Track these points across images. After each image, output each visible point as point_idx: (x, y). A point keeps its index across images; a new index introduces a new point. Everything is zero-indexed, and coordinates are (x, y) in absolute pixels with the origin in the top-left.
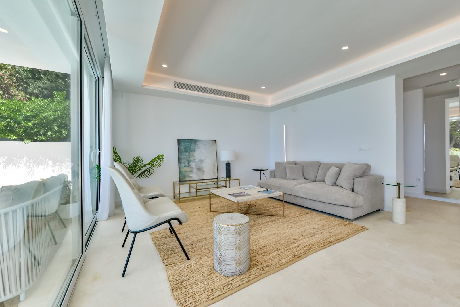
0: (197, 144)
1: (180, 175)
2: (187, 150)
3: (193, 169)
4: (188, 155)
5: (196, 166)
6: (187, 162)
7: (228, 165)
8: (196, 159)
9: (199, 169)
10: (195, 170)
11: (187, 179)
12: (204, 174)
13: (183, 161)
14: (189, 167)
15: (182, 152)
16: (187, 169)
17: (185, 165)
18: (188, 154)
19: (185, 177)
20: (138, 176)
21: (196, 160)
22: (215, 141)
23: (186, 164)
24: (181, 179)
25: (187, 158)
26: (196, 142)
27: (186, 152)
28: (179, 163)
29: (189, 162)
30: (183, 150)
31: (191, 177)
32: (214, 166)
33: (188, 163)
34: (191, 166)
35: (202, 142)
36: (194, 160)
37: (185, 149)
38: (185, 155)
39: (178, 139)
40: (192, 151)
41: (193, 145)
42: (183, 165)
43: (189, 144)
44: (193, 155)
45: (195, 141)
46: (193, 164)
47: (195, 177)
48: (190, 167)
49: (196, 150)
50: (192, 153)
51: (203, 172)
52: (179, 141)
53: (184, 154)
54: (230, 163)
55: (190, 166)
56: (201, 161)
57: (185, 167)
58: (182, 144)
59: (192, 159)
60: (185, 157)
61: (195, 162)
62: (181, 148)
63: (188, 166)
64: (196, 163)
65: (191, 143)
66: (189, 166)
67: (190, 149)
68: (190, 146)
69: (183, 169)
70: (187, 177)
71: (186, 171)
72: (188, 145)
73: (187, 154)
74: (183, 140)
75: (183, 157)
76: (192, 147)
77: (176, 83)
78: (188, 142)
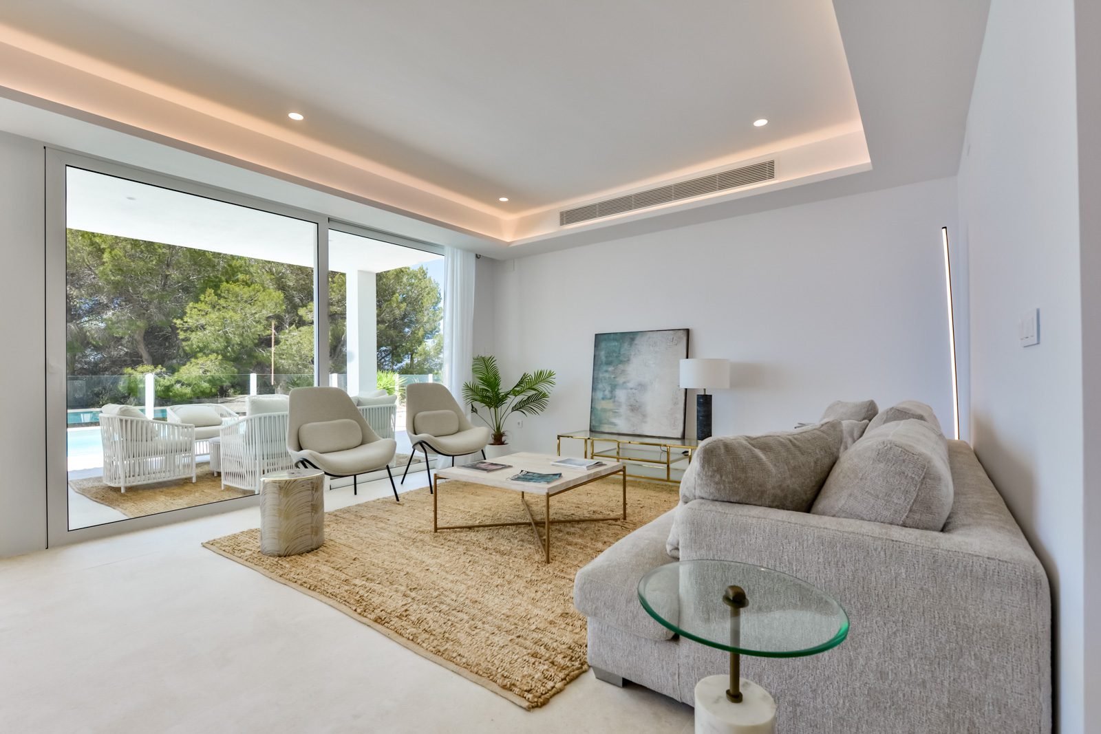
0: (636, 344)
1: (593, 418)
2: (611, 359)
3: (620, 405)
4: (613, 372)
5: (628, 398)
6: (609, 388)
7: (706, 403)
8: (628, 382)
9: (635, 408)
10: (623, 410)
11: (606, 428)
12: (645, 422)
13: (600, 386)
14: (613, 400)
15: (601, 364)
16: (610, 405)
17: (604, 394)
18: (613, 368)
19: (601, 422)
21: (630, 385)
22: (688, 331)
23: (607, 392)
24: (594, 426)
25: (609, 378)
26: (633, 339)
27: (609, 363)
28: (594, 389)
29: (614, 387)
30: (603, 358)
31: (615, 425)
32: (676, 405)
33: (611, 392)
34: (616, 399)
35: (649, 338)
36: (624, 383)
37: (606, 357)
38: (607, 371)
39: (596, 335)
40: (621, 362)
41: (626, 345)
42: (599, 395)
43: (616, 344)
44: (623, 371)
45: (631, 336)
46: (621, 394)
47: (622, 425)
48: (614, 402)
49: (632, 357)
50: (621, 366)
51: (644, 416)
52: (599, 338)
53: (605, 368)
54: (710, 397)
55: (615, 397)
56: (642, 387)
57: (603, 399)
58: (603, 345)
59: (621, 380)
60: (607, 375)
61: (626, 388)
62: (599, 355)
63: (610, 399)
64: (630, 390)
65: (621, 341)
66: (613, 397)
67: (617, 357)
68: (619, 350)
69: (602, 405)
70: (606, 424)
71: (604, 410)
72: (615, 346)
73: (611, 369)
74: (606, 336)
75: (601, 375)
76: (623, 351)
77: (562, 214)
78: (614, 340)
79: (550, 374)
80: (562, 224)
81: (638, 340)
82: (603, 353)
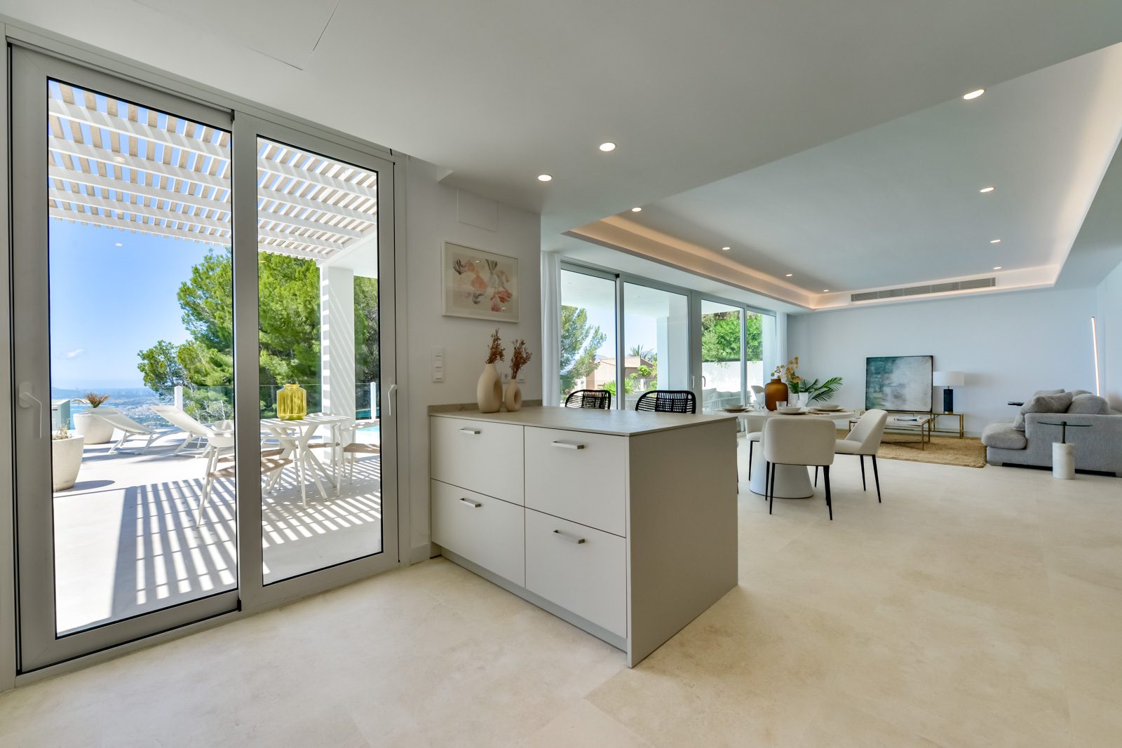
0: (897, 363)
1: (868, 402)
2: (878, 371)
3: (887, 395)
5: (893, 392)
6: (879, 387)
7: (949, 393)
8: (892, 383)
9: (897, 396)
10: (890, 397)
12: (905, 404)
13: (872, 385)
15: (872, 373)
16: (879, 395)
17: (875, 390)
18: (881, 376)
19: (873, 404)
20: (814, 398)
21: (894, 385)
22: (932, 357)
23: (877, 389)
24: (868, 407)
25: (879, 381)
26: (894, 361)
28: (867, 387)
29: (881, 386)
30: (874, 371)
31: (884, 405)
32: (925, 394)
34: (884, 392)
35: (906, 360)
36: (889, 384)
38: (876, 378)
39: (867, 359)
40: (886, 373)
41: (889, 364)
42: (871, 390)
43: (883, 363)
44: (888, 378)
45: (893, 359)
46: (887, 390)
47: (889, 406)
48: (882, 394)
49: (894, 370)
50: (887, 375)
51: (904, 401)
52: (869, 360)
53: (875, 376)
54: (952, 390)
56: (902, 386)
57: (874, 392)
58: (873, 363)
59: (887, 382)
60: (876, 380)
61: (891, 387)
62: (870, 369)
65: (886, 361)
66: (881, 391)
67: (883, 370)
68: (885, 367)
69: (874, 396)
70: (877, 405)
71: (876, 398)
72: (881, 364)
73: (879, 376)
74: (874, 359)
75: (872, 380)
76: (887, 367)
77: (852, 296)
78: (881, 361)
79: (840, 379)
80: (852, 300)
81: (897, 361)
82: (873, 368)
